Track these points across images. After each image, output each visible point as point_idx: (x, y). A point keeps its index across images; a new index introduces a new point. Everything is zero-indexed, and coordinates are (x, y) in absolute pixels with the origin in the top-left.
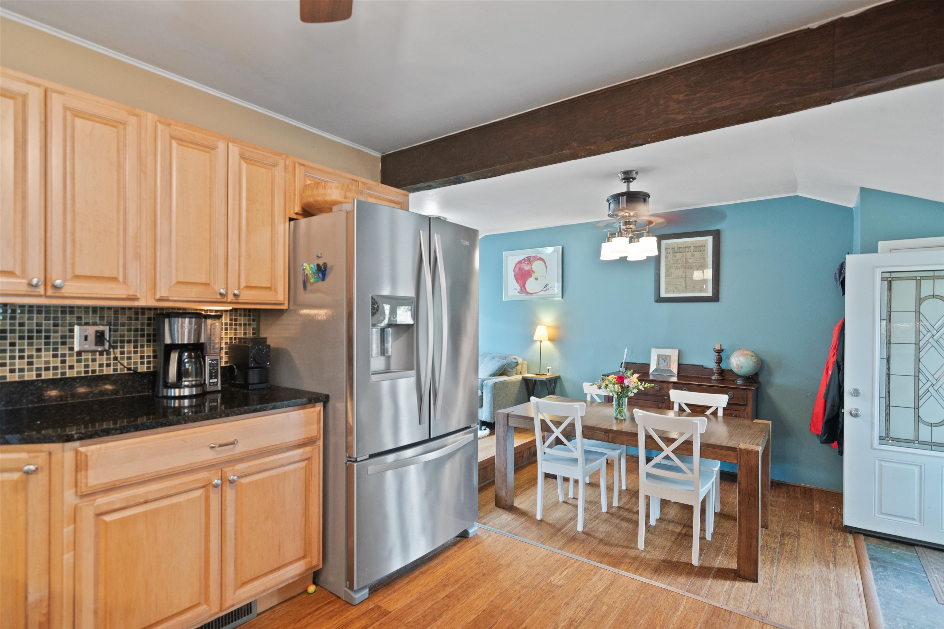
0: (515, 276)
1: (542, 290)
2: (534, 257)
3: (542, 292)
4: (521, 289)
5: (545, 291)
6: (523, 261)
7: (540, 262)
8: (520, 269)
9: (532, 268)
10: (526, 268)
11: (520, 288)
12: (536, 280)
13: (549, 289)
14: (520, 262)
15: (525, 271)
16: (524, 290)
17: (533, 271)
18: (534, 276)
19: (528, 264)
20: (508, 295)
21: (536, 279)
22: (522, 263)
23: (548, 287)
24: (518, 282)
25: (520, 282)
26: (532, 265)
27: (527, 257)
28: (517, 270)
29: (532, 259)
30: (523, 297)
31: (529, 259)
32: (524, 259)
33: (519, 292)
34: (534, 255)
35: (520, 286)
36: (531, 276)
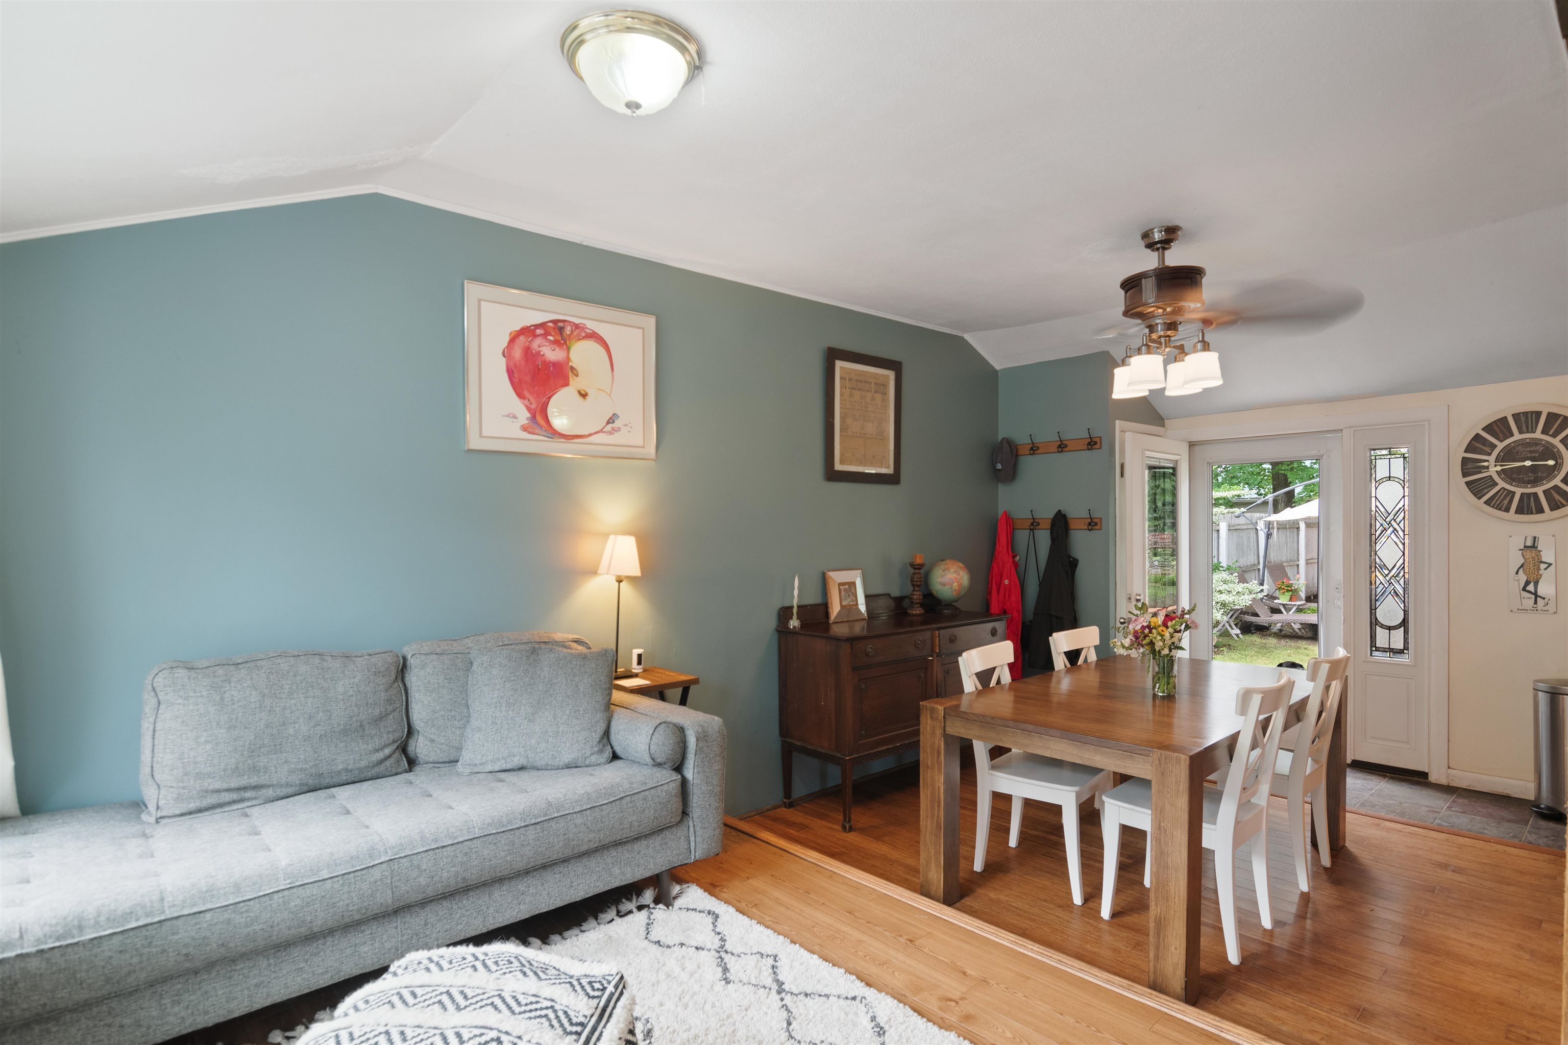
0: (510, 372)
1: (601, 431)
2: (577, 326)
3: (601, 435)
4: (533, 417)
5: (610, 433)
6: (539, 331)
7: (590, 346)
8: (529, 354)
9: (568, 359)
10: (551, 354)
11: (529, 415)
12: (580, 399)
13: (619, 429)
14: (529, 331)
15: (547, 364)
16: (543, 423)
17: (572, 368)
18: (575, 384)
19: (556, 342)
20: (484, 434)
21: (584, 395)
22: (535, 336)
23: (617, 424)
24: (520, 395)
25: (526, 393)
26: (568, 349)
27: (555, 322)
28: (518, 353)
29: (568, 330)
30: (538, 444)
31: (561, 330)
32: (542, 325)
33: (524, 428)
34: (577, 321)
35: (529, 409)
36: (567, 384)
